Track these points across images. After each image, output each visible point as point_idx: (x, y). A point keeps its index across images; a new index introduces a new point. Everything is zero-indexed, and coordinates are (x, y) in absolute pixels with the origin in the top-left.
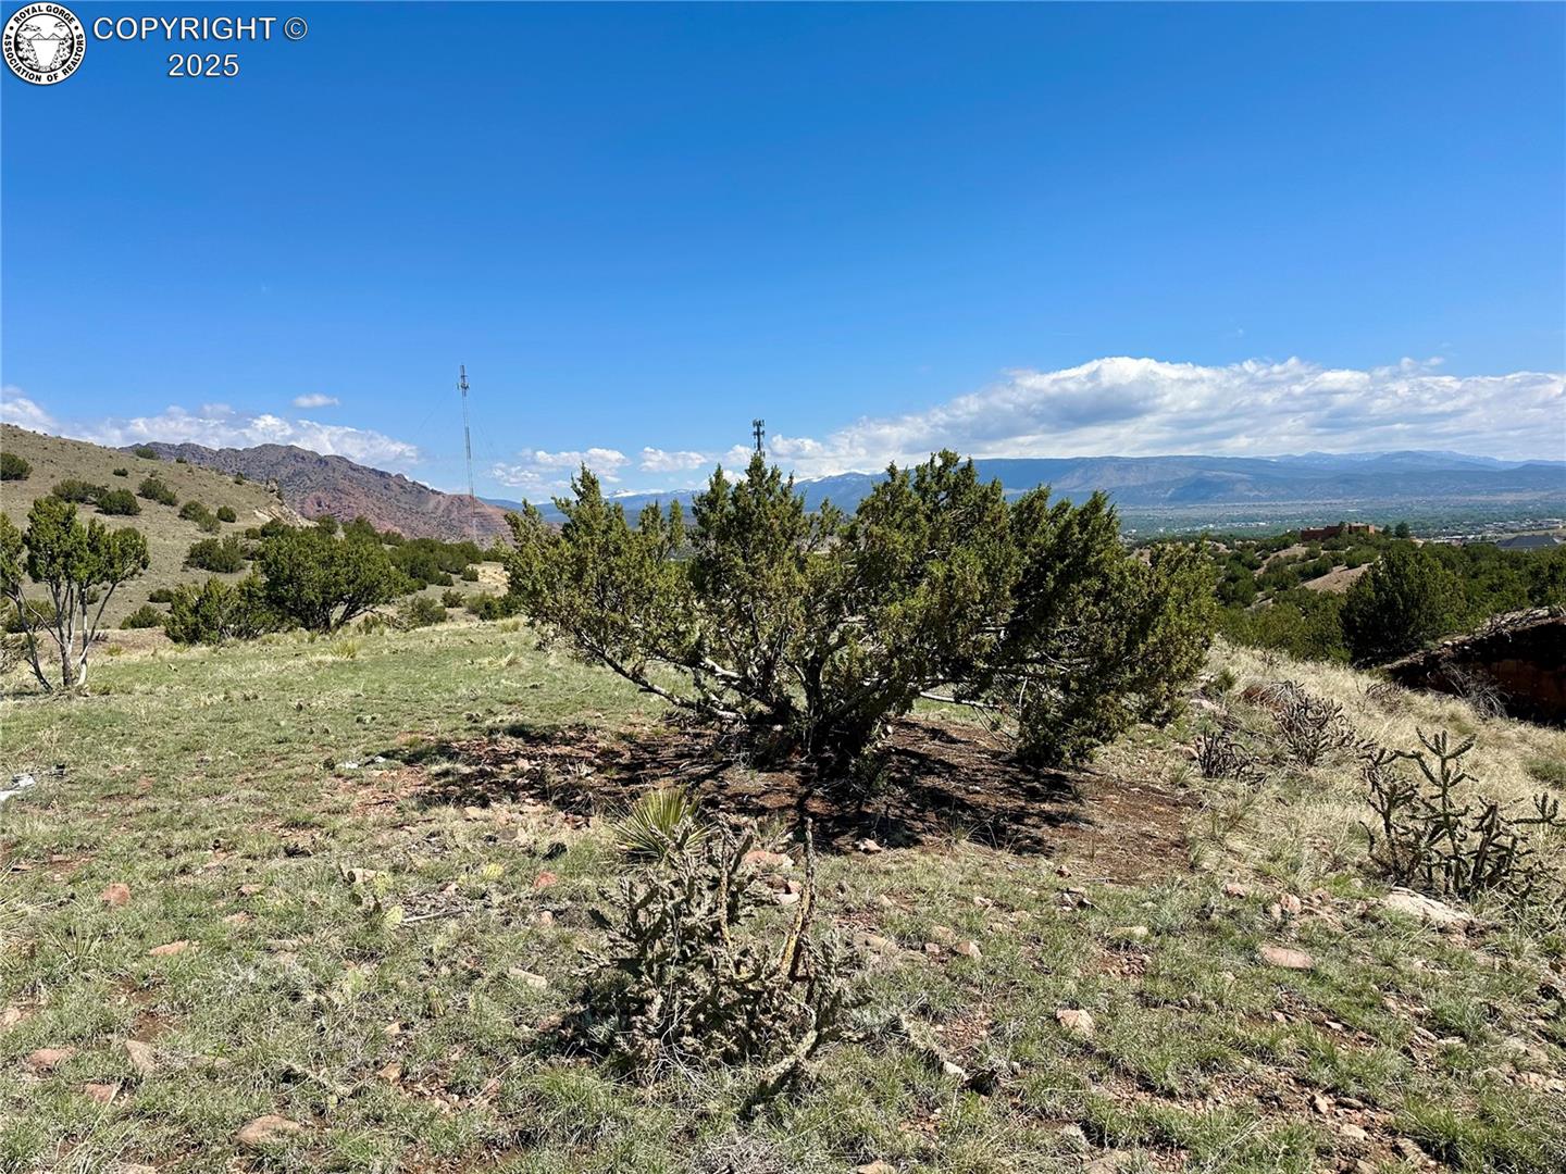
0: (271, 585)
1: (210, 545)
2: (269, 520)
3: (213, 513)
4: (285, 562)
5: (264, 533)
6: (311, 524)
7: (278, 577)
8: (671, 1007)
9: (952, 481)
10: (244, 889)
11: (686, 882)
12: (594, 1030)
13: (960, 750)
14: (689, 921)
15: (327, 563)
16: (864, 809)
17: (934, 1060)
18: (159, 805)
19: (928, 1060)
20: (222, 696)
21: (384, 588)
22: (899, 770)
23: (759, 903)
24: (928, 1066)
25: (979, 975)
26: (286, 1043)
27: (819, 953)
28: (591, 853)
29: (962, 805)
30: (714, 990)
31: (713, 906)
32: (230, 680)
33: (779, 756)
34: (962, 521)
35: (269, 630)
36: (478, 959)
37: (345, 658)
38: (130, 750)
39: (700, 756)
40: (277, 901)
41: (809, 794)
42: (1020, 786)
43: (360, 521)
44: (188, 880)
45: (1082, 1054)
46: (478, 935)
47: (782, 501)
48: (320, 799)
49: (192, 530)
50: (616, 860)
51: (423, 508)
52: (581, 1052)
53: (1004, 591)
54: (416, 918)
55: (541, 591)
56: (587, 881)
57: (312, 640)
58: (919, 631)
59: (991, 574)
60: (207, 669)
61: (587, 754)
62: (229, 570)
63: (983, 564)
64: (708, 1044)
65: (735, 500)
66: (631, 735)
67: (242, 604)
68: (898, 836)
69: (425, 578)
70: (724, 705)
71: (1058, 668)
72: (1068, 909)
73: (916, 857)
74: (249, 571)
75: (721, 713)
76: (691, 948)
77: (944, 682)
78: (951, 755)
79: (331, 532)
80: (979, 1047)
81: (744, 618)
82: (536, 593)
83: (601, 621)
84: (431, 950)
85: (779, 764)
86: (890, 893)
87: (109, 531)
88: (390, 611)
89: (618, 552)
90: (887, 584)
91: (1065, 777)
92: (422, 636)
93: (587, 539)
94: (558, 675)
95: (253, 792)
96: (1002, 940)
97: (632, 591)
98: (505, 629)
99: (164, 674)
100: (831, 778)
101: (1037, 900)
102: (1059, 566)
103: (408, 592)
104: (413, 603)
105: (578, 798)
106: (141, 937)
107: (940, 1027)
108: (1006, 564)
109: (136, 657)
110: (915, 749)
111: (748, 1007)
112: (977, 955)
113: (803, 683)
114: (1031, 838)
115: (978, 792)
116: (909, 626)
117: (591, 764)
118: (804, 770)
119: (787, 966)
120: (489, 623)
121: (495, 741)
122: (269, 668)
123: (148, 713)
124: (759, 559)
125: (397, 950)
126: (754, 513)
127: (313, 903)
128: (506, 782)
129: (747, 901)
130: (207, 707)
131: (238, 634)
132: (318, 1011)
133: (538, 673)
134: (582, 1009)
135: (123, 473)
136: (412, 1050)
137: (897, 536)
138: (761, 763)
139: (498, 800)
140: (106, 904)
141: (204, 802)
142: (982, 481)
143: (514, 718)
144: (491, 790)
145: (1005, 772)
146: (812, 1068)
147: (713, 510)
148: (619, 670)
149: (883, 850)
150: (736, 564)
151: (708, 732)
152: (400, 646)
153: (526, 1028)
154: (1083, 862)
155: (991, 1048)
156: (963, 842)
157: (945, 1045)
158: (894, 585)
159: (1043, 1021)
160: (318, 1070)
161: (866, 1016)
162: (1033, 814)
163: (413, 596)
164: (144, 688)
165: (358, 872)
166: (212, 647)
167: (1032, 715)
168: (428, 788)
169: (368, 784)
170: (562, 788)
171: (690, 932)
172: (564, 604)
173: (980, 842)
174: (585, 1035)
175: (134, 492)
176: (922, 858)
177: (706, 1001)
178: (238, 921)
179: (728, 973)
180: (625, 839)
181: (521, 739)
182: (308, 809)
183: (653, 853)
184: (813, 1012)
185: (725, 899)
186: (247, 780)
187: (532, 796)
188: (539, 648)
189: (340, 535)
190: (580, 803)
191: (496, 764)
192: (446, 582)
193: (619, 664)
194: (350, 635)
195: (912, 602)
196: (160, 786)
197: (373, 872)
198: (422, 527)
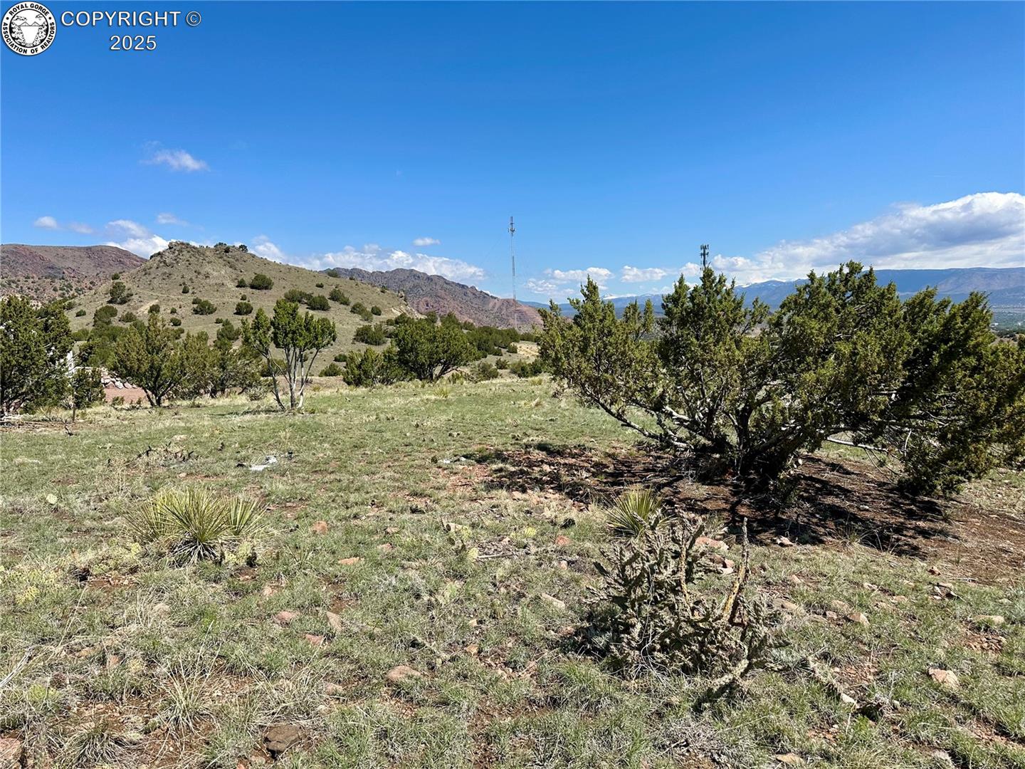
0: (401, 353)
1: (367, 329)
2: (399, 314)
3: (369, 310)
4: (409, 339)
5: (397, 322)
6: (423, 317)
7: (405, 348)
8: (646, 632)
9: (856, 284)
10: (388, 530)
11: (658, 552)
12: (596, 639)
13: (853, 480)
14: (660, 577)
15: (432, 340)
16: (780, 515)
17: (833, 691)
18: (342, 478)
19: (829, 690)
20: (375, 417)
21: (464, 356)
22: (806, 491)
23: (707, 571)
24: (829, 695)
25: (866, 637)
26: (413, 623)
27: (751, 608)
28: (591, 527)
29: (855, 518)
30: (677, 624)
31: (676, 569)
32: (379, 408)
33: (717, 475)
34: (864, 313)
35: (399, 380)
36: (523, 585)
37: (441, 397)
38: (326, 445)
39: (660, 471)
40: (407, 539)
41: (739, 502)
42: (901, 508)
43: (450, 315)
44: (358, 522)
45: (949, 702)
46: (523, 571)
47: (725, 299)
48: (429, 480)
49: (358, 320)
50: (607, 533)
51: (486, 308)
52: (588, 653)
53: (898, 364)
54: (485, 556)
55: (561, 358)
56: (588, 545)
57: (423, 386)
58: (828, 392)
59: (887, 352)
60: (366, 401)
61: (586, 465)
62: (377, 343)
63: (881, 345)
64: (672, 658)
65: (692, 299)
66: (614, 454)
67: (385, 364)
68: (806, 537)
69: (486, 350)
70: (678, 438)
71: (937, 423)
72: (938, 598)
73: (820, 552)
74: (389, 344)
75: (676, 443)
76: (660, 595)
77: (844, 430)
78: (846, 483)
79: (434, 321)
80: (868, 686)
81: (696, 378)
82: (557, 359)
83: (597, 379)
84: (495, 577)
85: (717, 481)
86: (800, 575)
87: (315, 319)
88: (466, 370)
89: (610, 334)
90: (804, 358)
91: (936, 504)
92: (486, 386)
93: (590, 325)
94: (567, 413)
95: (392, 474)
96: (885, 614)
97: (620, 360)
98: (534, 383)
99: (343, 403)
100: (755, 492)
101: (913, 589)
102: (943, 347)
103: (477, 359)
104: (479, 366)
105: (581, 492)
106: (334, 553)
107: (837, 669)
108: (900, 345)
109: (328, 393)
110: (819, 477)
111: (700, 639)
112: (866, 624)
113: (736, 426)
114: (909, 545)
115: (867, 510)
116: (819, 389)
117: (588, 471)
118: (735, 486)
119: (727, 616)
120: (523, 379)
121: (529, 453)
122: (400, 402)
123: (335, 425)
124: (708, 339)
125: (475, 574)
126: (705, 308)
127: (427, 542)
128: (536, 478)
129: (699, 569)
130: (367, 423)
131: (382, 382)
132: (430, 606)
133: (554, 412)
134: (588, 625)
135: (320, 286)
136: (484, 637)
137: (814, 324)
138: (704, 479)
139: (532, 489)
140: (315, 532)
141: (366, 478)
142: (880, 285)
143: (540, 439)
144: (527, 482)
145: (889, 497)
146: (745, 684)
147: (676, 306)
148: (609, 411)
149: (795, 545)
150: (692, 342)
151: (666, 456)
152: (473, 391)
153: (553, 633)
154: (950, 565)
155: (876, 688)
156: (856, 544)
157: (840, 681)
158: (810, 359)
159: (918, 675)
160: (430, 642)
161: (783, 655)
162: (910, 528)
163: (479, 362)
164: (333, 410)
165: (452, 525)
166: (369, 388)
167: (915, 457)
168: (490, 478)
169: (456, 473)
170: (571, 485)
171: (660, 585)
172: (575, 367)
173: (869, 545)
174: (590, 642)
175: (327, 297)
176: (824, 552)
177: (671, 630)
178: (385, 548)
179: (686, 614)
180: (612, 520)
181: (544, 453)
182: (423, 486)
183: (631, 531)
184: (745, 647)
185: (684, 566)
186: (389, 466)
187: (552, 488)
188: (554, 396)
189: (439, 324)
190: (582, 496)
191: (530, 467)
192: (498, 353)
193: (608, 407)
194: (444, 384)
195: (823, 371)
196: (343, 467)
197: (460, 526)
198: (485, 319)
